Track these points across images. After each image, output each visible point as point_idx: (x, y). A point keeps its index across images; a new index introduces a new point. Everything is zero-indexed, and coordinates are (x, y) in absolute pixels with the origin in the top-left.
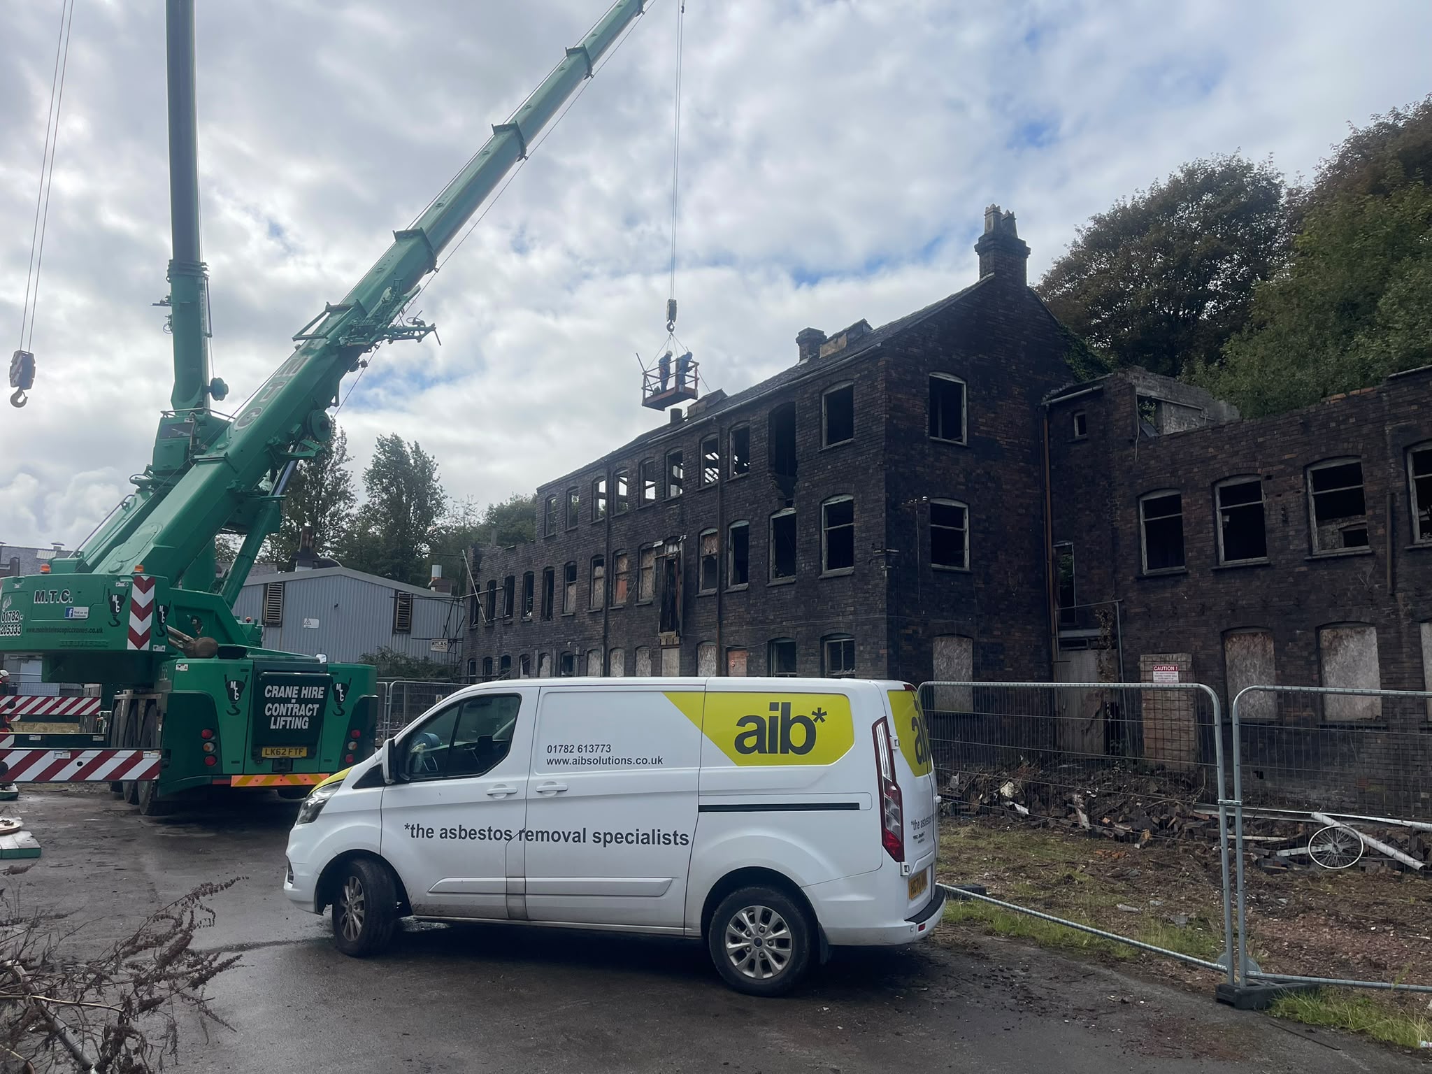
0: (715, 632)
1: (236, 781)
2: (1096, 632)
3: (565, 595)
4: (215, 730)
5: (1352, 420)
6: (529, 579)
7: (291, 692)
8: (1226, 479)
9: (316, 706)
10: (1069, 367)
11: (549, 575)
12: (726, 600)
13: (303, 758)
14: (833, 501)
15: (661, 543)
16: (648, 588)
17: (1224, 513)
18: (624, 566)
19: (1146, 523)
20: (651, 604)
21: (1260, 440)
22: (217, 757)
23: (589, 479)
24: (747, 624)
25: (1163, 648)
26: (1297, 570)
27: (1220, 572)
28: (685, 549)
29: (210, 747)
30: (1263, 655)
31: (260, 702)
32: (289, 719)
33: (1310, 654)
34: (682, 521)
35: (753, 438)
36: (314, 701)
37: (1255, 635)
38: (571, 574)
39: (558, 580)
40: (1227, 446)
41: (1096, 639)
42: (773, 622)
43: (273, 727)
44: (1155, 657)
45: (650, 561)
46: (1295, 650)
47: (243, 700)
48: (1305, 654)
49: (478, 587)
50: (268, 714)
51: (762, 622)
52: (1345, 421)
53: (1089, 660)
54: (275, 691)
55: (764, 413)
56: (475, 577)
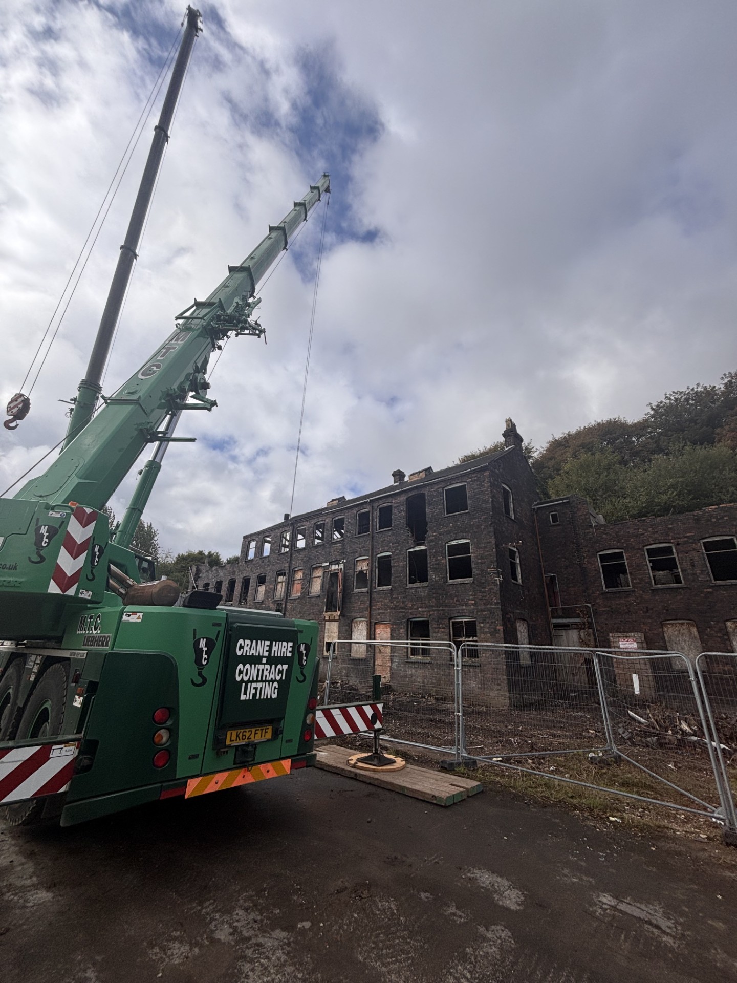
0: (367, 613)
1: (193, 788)
2: (577, 620)
3: (256, 591)
4: (172, 711)
5: (725, 518)
6: (232, 583)
7: (261, 648)
8: (651, 544)
9: (285, 667)
10: (538, 493)
11: (246, 582)
12: (374, 595)
13: (268, 740)
14: (454, 543)
15: (328, 564)
16: (316, 587)
17: (650, 561)
18: (299, 575)
19: (602, 565)
20: (319, 596)
21: (670, 526)
22: (170, 752)
23: (278, 532)
24: (391, 609)
25: (625, 630)
26: (705, 590)
27: (655, 591)
28: (345, 566)
29: (164, 735)
30: (690, 635)
31: (230, 661)
32: (259, 685)
33: (724, 635)
34: (343, 553)
35: (394, 511)
36: (282, 660)
37: (683, 624)
38: (262, 580)
39: (252, 583)
40: (650, 529)
41: (576, 624)
42: (411, 608)
43: (243, 697)
44: (619, 634)
45: (319, 573)
46: (713, 632)
47: (211, 665)
48: (719, 635)
49: (197, 586)
50: (238, 679)
51: (402, 608)
52: (722, 518)
53: (573, 634)
54: (245, 647)
55: (402, 498)
56: (196, 581)
